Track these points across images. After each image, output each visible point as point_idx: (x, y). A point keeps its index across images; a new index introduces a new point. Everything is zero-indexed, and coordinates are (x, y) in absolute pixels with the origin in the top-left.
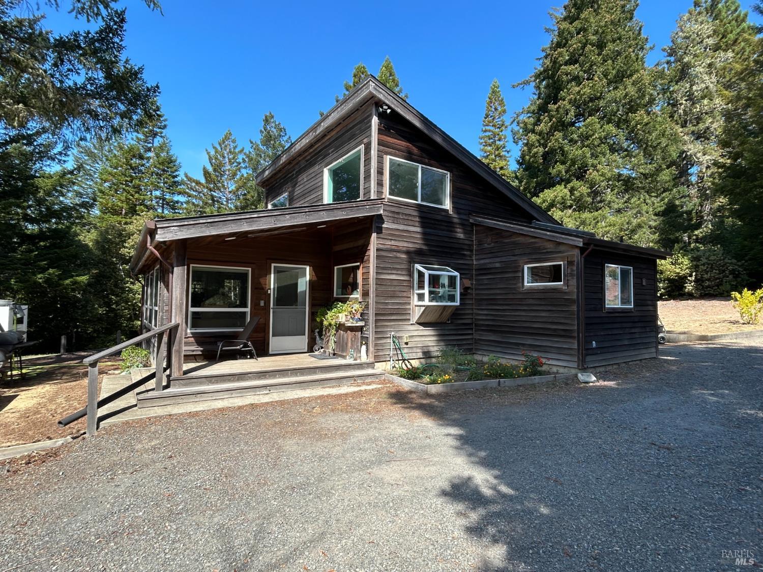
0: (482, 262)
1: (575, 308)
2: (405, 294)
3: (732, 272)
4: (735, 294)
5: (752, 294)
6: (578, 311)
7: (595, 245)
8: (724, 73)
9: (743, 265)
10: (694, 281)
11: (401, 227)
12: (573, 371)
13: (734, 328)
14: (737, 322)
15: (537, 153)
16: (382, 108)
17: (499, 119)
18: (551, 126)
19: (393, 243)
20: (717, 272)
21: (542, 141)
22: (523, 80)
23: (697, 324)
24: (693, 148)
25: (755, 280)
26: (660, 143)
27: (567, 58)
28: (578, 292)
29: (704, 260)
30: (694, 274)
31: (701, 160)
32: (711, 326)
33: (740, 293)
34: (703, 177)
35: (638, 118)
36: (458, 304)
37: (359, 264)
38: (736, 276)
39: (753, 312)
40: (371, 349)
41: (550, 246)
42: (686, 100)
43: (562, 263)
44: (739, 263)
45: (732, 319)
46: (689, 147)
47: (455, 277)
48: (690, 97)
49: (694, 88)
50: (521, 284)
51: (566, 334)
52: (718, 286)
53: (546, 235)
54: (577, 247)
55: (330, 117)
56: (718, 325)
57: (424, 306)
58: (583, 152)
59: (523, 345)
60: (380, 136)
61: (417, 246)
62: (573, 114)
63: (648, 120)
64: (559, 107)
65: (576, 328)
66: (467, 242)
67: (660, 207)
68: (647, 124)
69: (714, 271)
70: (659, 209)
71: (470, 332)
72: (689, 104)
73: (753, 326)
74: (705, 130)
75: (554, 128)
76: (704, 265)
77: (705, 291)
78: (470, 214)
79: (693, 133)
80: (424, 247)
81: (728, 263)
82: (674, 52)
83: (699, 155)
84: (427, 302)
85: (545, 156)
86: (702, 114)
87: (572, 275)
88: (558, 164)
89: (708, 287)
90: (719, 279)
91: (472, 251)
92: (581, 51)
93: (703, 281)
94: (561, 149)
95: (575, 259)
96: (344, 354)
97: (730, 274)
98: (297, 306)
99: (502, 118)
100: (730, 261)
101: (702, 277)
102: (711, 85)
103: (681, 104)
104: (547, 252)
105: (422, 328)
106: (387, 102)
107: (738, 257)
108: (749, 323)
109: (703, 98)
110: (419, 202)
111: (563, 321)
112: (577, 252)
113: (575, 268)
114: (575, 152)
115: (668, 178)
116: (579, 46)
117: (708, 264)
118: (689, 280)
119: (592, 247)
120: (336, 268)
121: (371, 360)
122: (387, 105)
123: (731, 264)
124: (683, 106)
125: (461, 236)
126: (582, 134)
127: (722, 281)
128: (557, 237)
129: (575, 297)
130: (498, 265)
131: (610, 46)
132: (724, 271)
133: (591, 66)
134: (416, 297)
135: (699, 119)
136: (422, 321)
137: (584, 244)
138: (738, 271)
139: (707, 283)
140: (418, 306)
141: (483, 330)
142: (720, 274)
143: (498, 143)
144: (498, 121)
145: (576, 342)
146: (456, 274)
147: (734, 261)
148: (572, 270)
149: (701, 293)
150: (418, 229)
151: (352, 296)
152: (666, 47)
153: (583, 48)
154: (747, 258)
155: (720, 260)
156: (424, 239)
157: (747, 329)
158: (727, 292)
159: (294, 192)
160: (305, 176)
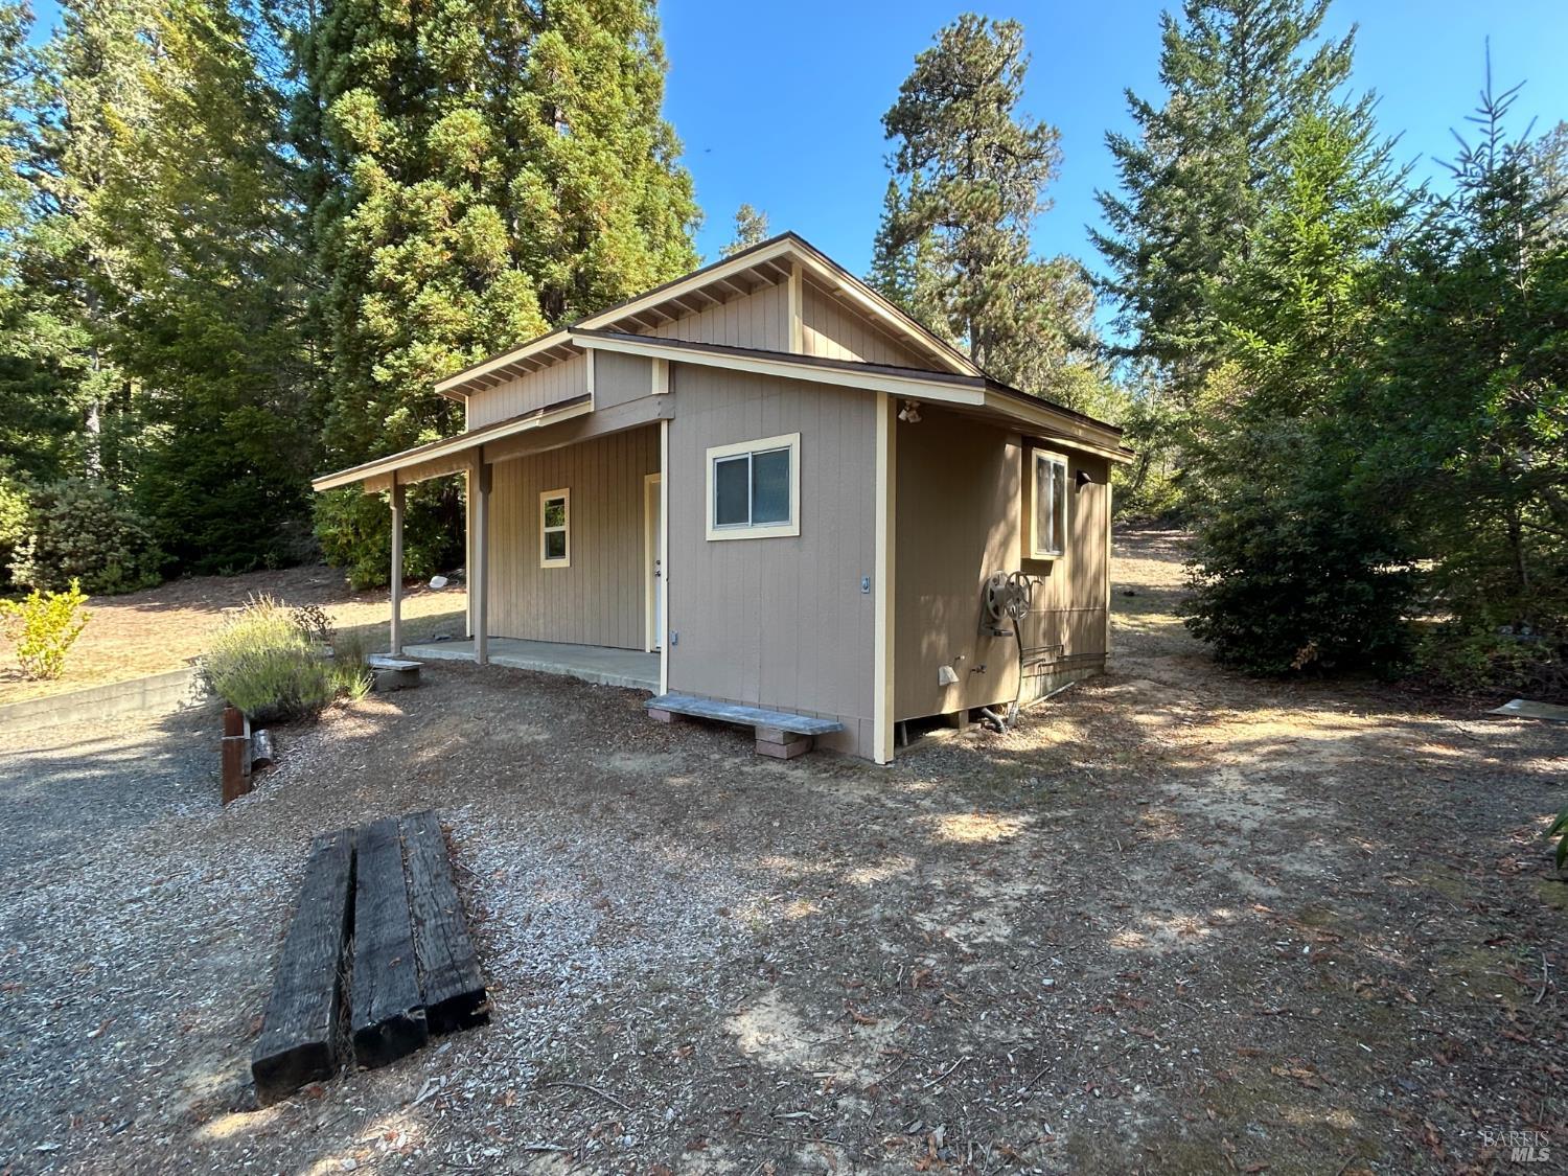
3: (129, 539)
9: (152, 525)
10: (33, 558)
20: (93, 537)
25: (177, 558)
29: (61, 507)
30: (34, 539)
38: (137, 550)
39: (51, 648)
44: (144, 521)
52: (92, 570)
69: (85, 535)
76: (62, 517)
81: (119, 518)
89: (69, 572)
90: (96, 553)
93: (55, 557)
97: (122, 545)
100: (123, 515)
101: (54, 548)
107: (141, 507)
108: (42, 677)
117: (73, 517)
118: (19, 554)
123: (126, 521)
127: (103, 559)
132: (109, 536)
138: (142, 538)
139: (66, 563)
142: (99, 542)
147: (132, 515)
155: (101, 510)
158: (114, 584)
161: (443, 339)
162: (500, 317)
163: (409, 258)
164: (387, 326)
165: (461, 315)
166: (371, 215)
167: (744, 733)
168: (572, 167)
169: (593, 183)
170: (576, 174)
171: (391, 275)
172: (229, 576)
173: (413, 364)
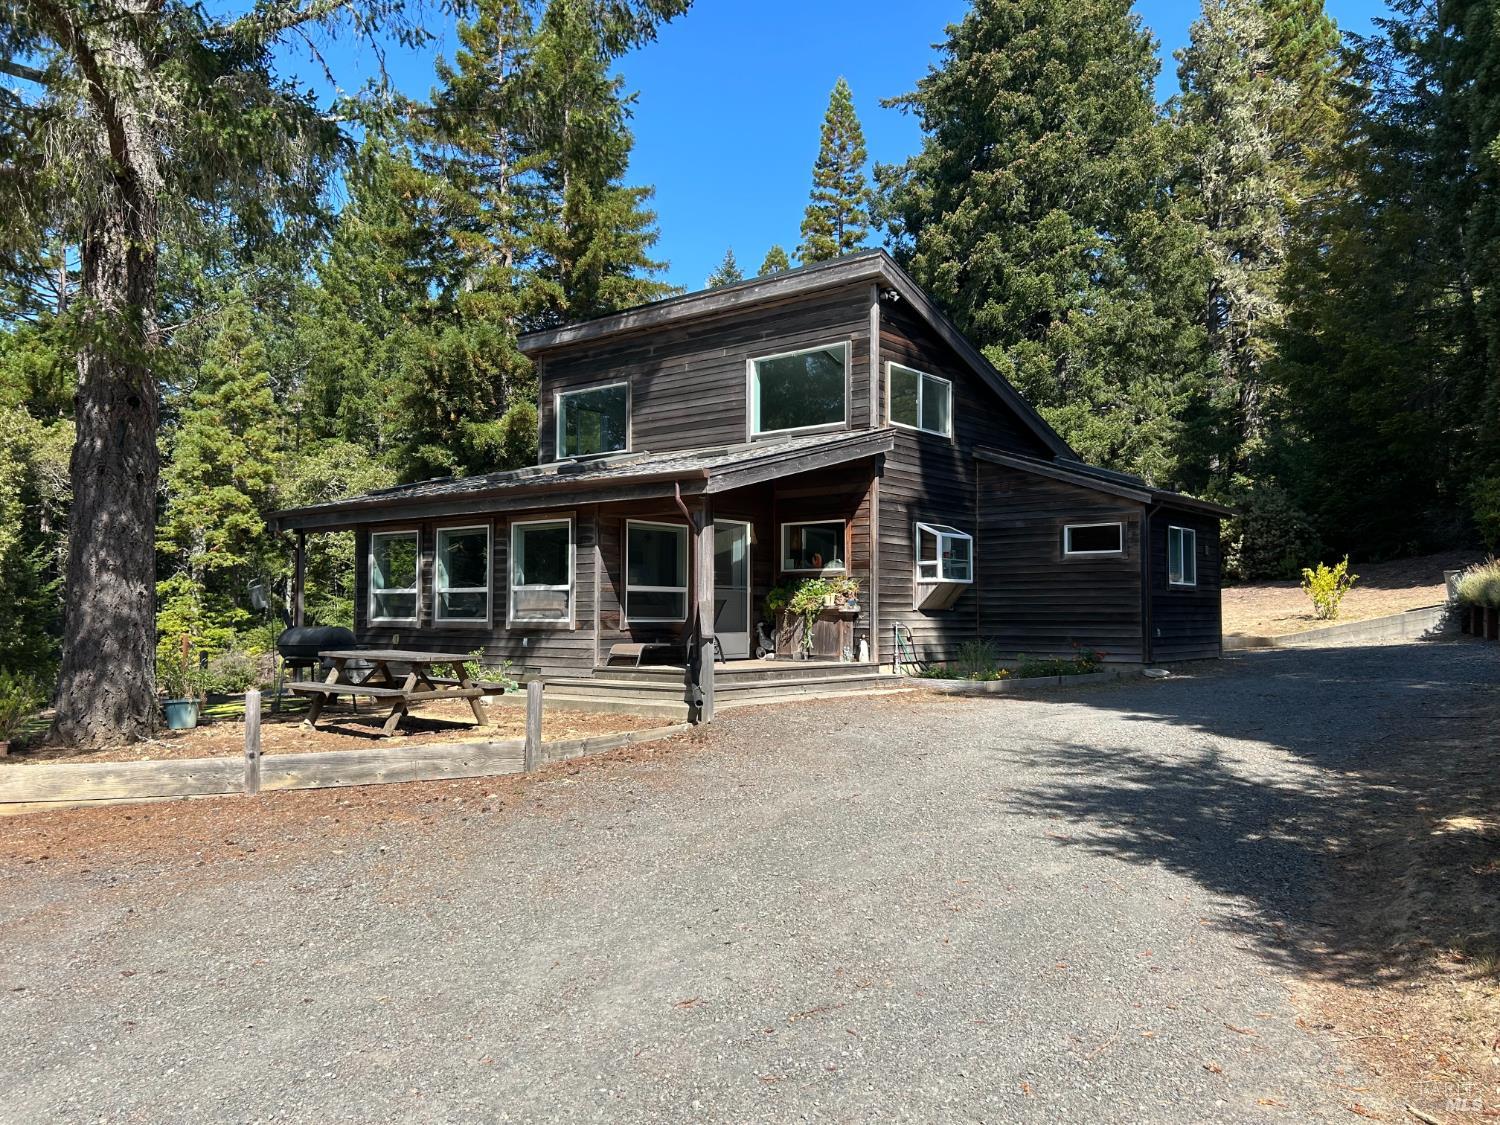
0: (992, 518)
1: (1139, 584)
2: (906, 567)
3: (1300, 534)
4: (1308, 572)
5: (1330, 572)
6: (1143, 588)
7: (1165, 502)
8: (1283, 122)
9: (1316, 521)
10: (1241, 552)
11: (902, 467)
12: (1136, 668)
13: (1307, 626)
14: (1308, 617)
15: (949, 272)
16: (889, 293)
17: (851, 175)
18: (979, 216)
19: (894, 491)
20: (1278, 533)
21: (958, 248)
22: (906, 94)
23: (1254, 623)
24: (1232, 275)
25: (1333, 549)
26: (1181, 276)
27: (1009, 73)
28: (1143, 563)
29: (1256, 511)
30: (1242, 537)
31: (1244, 301)
32: (1273, 624)
33: (1315, 570)
34: (1245, 333)
35: (1144, 224)
36: (971, 581)
37: (844, 520)
38: (1306, 543)
39: (1331, 600)
40: (876, 645)
41: (1104, 501)
42: (1217, 172)
43: (1120, 524)
44: (1310, 519)
45: (1303, 614)
46: (1224, 274)
47: (966, 541)
48: (1225, 165)
49: (1233, 150)
50: (1058, 553)
51: (1126, 620)
52: (1277, 560)
53: (1100, 485)
54: (1142, 503)
55: (779, 284)
56: (1285, 622)
57: (935, 583)
58: (1041, 281)
59: (1063, 639)
60: (884, 333)
61: (916, 495)
62: (1023, 198)
63: (1162, 231)
64: (997, 181)
65: (1140, 610)
66: (969, 488)
67: (1181, 403)
68: (1159, 238)
69: (1273, 532)
70: (1180, 408)
71: (973, 626)
72: (1222, 179)
73: (1331, 622)
74: (1251, 240)
75: (985, 224)
76: (1255, 520)
77: (1257, 570)
78: (973, 444)
79: (1229, 242)
80: (926, 497)
81: (1294, 518)
82: (1195, 63)
83: (1241, 291)
84: (940, 578)
85: (964, 278)
86: (1245, 206)
87: (1134, 540)
88: (990, 300)
89: (1262, 562)
90: (1280, 546)
91: (974, 501)
92: (1037, 66)
93: (1255, 551)
94: (998, 269)
95: (1139, 520)
96: (833, 654)
97: (1296, 538)
98: (731, 584)
99: (857, 172)
100: (1296, 514)
101: (1253, 544)
102: (1261, 148)
103: (1209, 180)
104: (1099, 508)
105: (924, 617)
106: (896, 285)
107: (1307, 507)
108: (1325, 617)
109: (1248, 170)
110: (921, 429)
111: (1122, 602)
112: (1141, 510)
113: (1139, 532)
114: (1024, 279)
115: (1192, 345)
116: (1033, 54)
117: (1263, 519)
118: (1233, 548)
119: (1162, 504)
120: (783, 525)
121: (876, 661)
122: (895, 290)
123: (1299, 520)
124: (1211, 185)
125: (962, 478)
126: (1038, 242)
127: (1284, 551)
128: (1116, 490)
129: (1139, 570)
130: (1019, 524)
131: (1093, 65)
132: (1287, 532)
133: (1057, 103)
134: (918, 571)
135: (1240, 217)
136: (925, 607)
137: (1153, 500)
138: (1309, 533)
139: (1262, 554)
140: (922, 584)
141: (994, 622)
142: (1281, 537)
143: (846, 227)
144: (847, 178)
145: (1140, 628)
146: (967, 536)
147: (1302, 514)
148: (1134, 534)
149: (1251, 574)
150: (917, 470)
151: (825, 570)
152: (1180, 51)
153: (1041, 60)
154: (1322, 508)
155: (1281, 512)
156: (925, 484)
157: (1323, 625)
158: (1292, 570)
159: (648, 383)
160: (686, 362)
172: (1378, 563)
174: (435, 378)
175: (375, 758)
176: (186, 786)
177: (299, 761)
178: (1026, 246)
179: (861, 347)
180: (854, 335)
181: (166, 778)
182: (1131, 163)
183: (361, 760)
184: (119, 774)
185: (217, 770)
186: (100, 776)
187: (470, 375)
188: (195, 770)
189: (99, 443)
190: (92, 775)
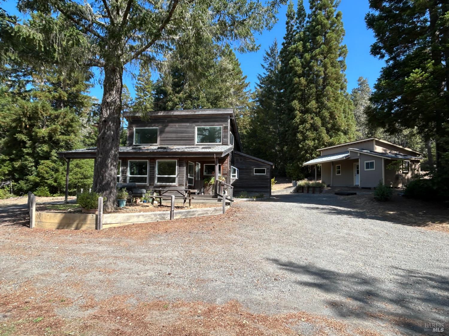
40: (228, 192)
41: (262, 164)
43: (265, 169)
50: (252, 174)
51: (266, 187)
57: (235, 179)
61: (231, 160)
65: (269, 185)
87: (268, 172)
91: (235, 162)
111: (266, 184)
112: (270, 166)
120: (204, 164)
129: (269, 178)
130: (244, 167)
134: (231, 176)
136: (232, 184)
140: (232, 179)
145: (269, 189)
150: (231, 155)
159: (165, 129)
160: (177, 125)
161: (311, 140)
162: (320, 135)
163: (305, 126)
164: (301, 138)
165: (313, 135)
166: (297, 120)
167: (370, 188)
168: (332, 108)
169: (336, 110)
170: (333, 109)
171: (302, 130)
173: (306, 144)
174: (25, 115)
175: (196, 211)
176: (157, 218)
177: (181, 212)
178: (195, 104)
179: (226, 128)
180: (224, 125)
181: (153, 216)
182: (218, 91)
183: (193, 211)
184: (143, 215)
185: (164, 214)
186: (138, 216)
187: (38, 115)
188: (159, 215)
189: (112, 133)
190: (137, 216)
